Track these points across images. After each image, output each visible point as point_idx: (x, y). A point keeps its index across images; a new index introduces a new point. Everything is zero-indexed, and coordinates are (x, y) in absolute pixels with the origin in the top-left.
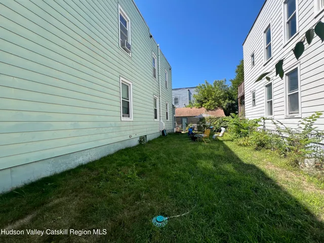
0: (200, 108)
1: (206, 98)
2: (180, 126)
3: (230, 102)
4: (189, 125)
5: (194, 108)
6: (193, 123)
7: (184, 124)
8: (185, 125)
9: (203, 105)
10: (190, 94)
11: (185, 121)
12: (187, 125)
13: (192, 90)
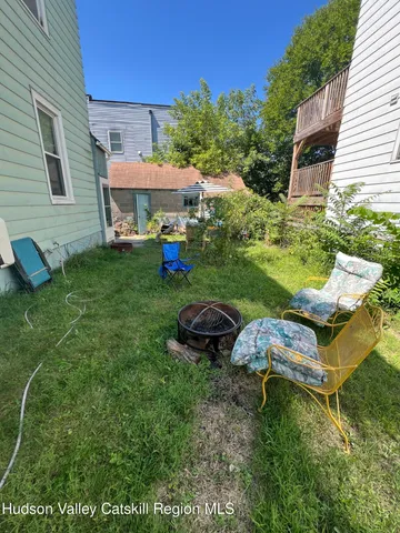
0: (182, 167)
1: (198, 143)
2: (130, 218)
3: (260, 156)
4: (157, 215)
5: (168, 167)
6: (167, 208)
7: (142, 213)
8: (144, 213)
9: (193, 160)
10: (154, 125)
11: (142, 202)
12: (150, 216)
13: (159, 114)
